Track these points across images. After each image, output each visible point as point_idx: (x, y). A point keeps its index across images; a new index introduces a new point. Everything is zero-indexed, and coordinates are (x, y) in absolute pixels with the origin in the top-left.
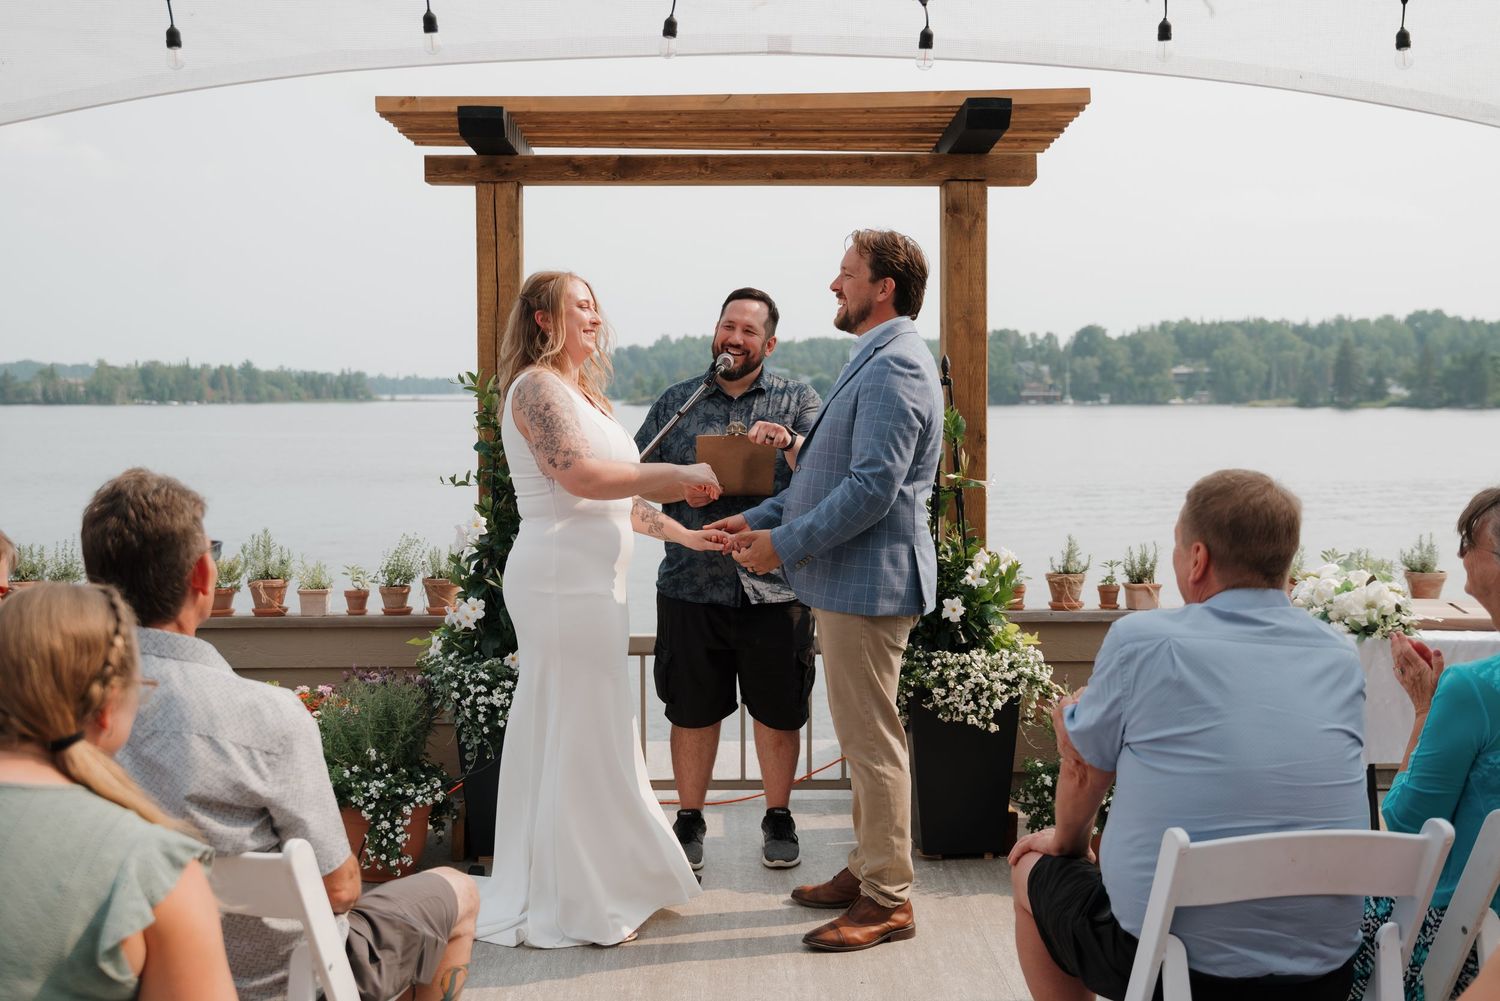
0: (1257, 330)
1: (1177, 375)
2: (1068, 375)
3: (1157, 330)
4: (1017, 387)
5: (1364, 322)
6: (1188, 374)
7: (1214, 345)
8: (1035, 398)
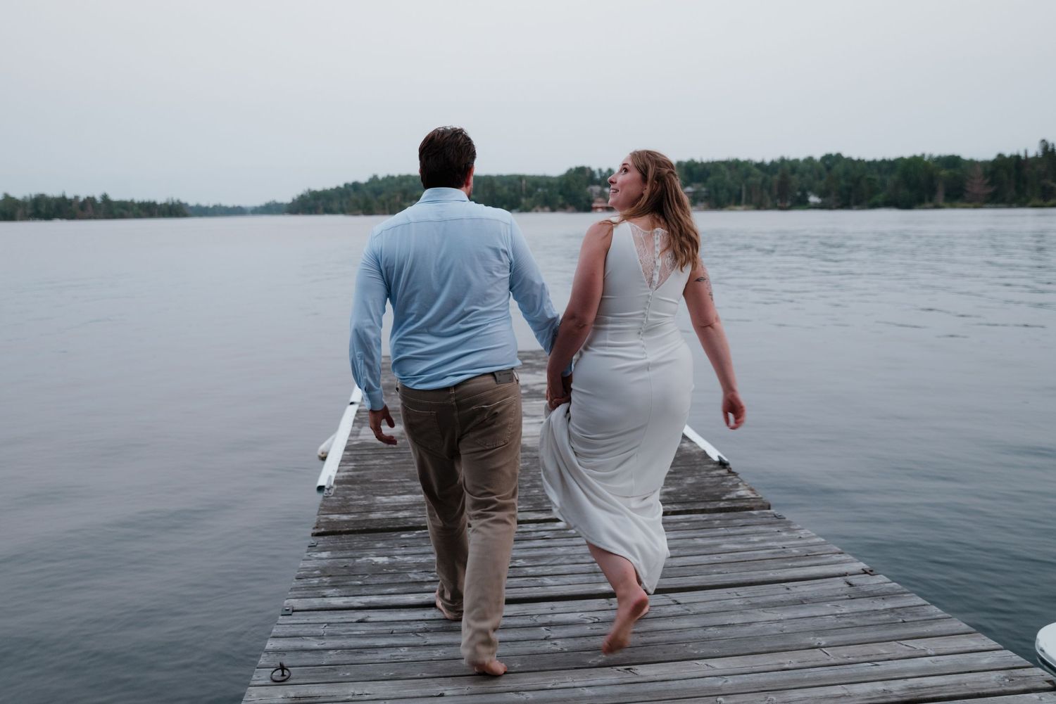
0: (734, 165)
4: (590, 201)
5: (797, 161)
6: (694, 193)
7: (708, 174)
8: (602, 208)
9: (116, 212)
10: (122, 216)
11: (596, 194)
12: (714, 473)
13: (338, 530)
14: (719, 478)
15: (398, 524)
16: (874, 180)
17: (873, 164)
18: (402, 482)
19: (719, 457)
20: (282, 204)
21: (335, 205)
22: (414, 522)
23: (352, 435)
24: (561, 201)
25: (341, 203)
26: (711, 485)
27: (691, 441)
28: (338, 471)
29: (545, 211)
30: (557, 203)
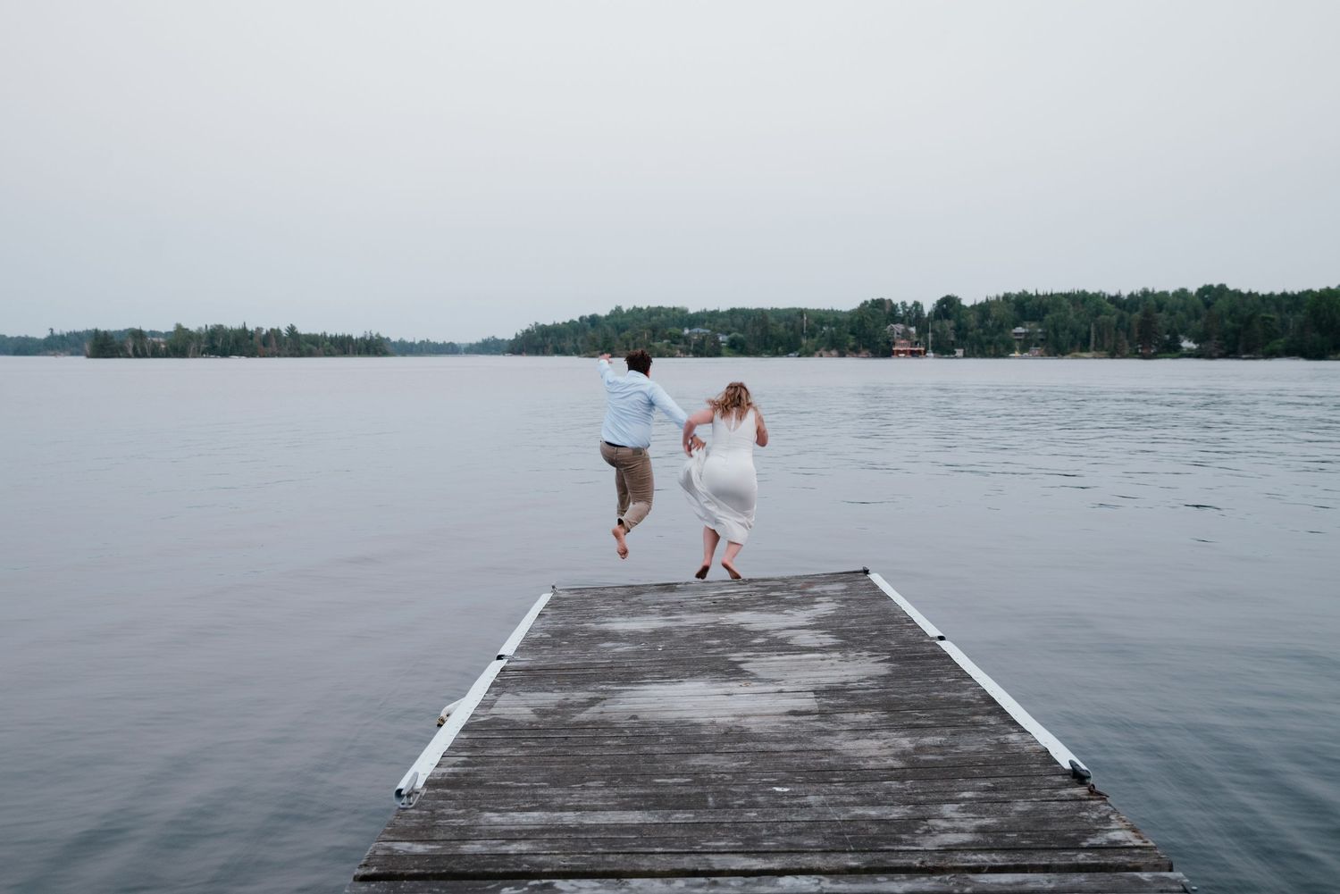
0: (1080, 299)
1: (1016, 334)
2: (930, 334)
3: (1001, 300)
4: (890, 343)
5: (1165, 293)
6: (1025, 333)
7: (1046, 311)
8: (904, 352)
9: (304, 348)
10: (310, 354)
11: (898, 334)
12: (1064, 792)
13: (399, 872)
14: (1073, 804)
15: (505, 866)
16: (1272, 320)
17: (1269, 299)
18: (536, 787)
19: (1071, 763)
20: (503, 340)
21: (569, 344)
22: (532, 864)
23: (481, 706)
24: (852, 344)
25: (575, 341)
26: (1061, 817)
27: (1023, 731)
28: (438, 766)
29: (831, 356)
30: (847, 346)
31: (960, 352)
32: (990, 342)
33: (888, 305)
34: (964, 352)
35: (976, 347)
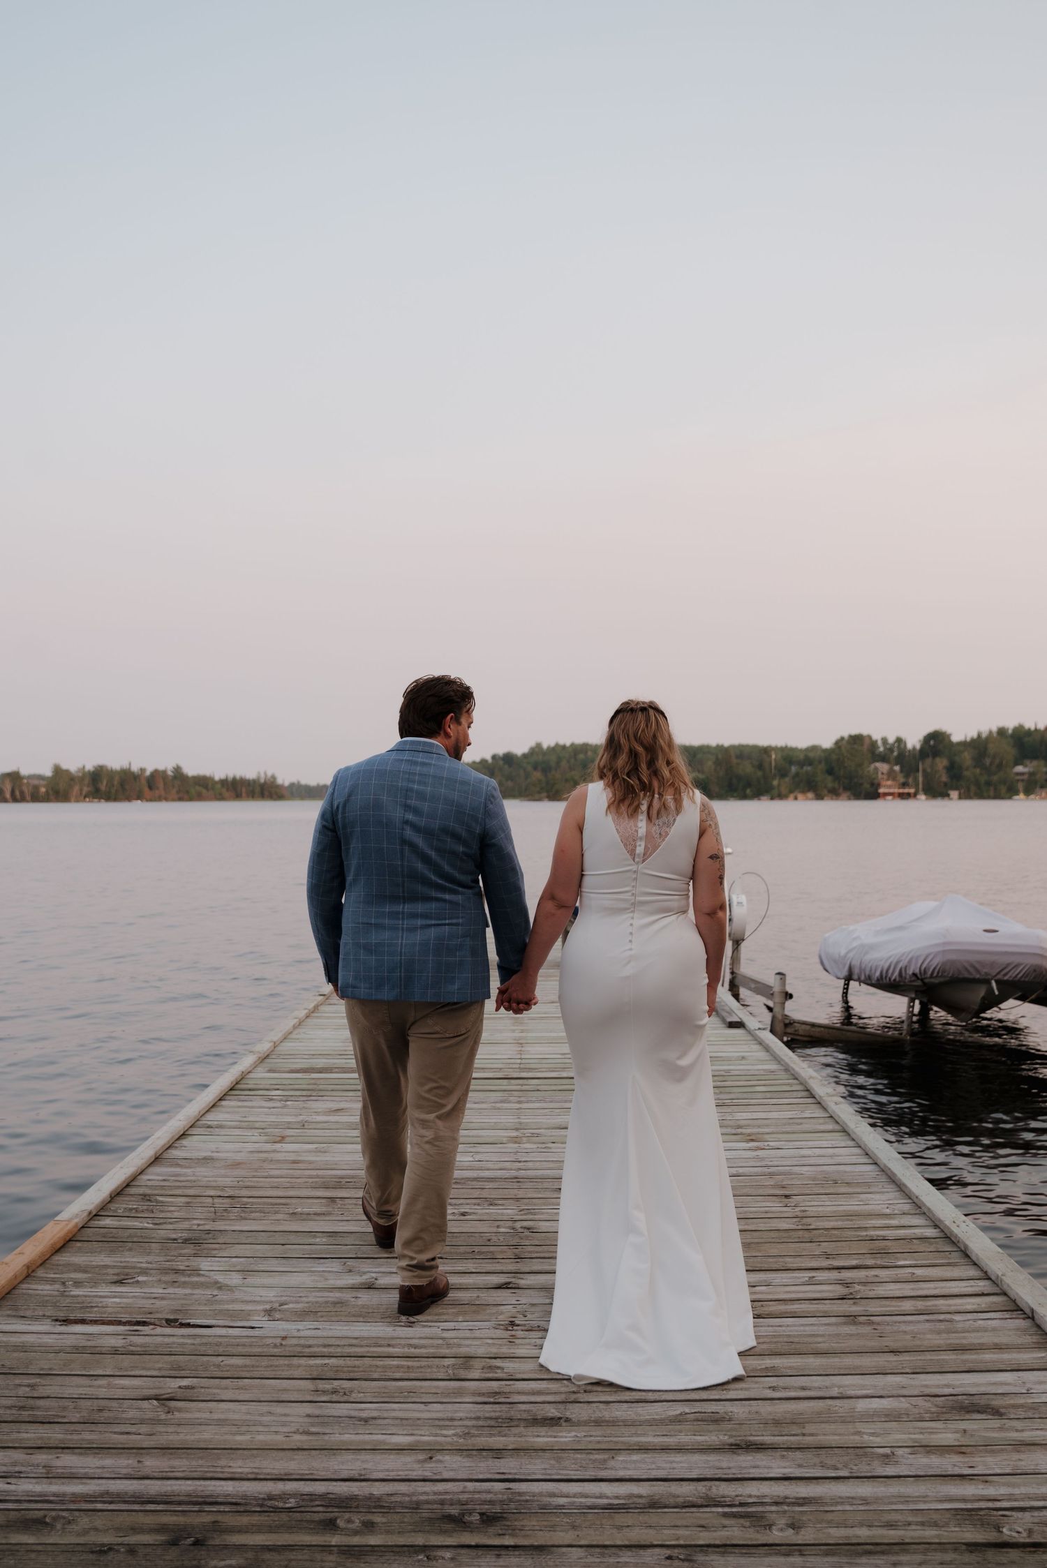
1: (1018, 774)
2: (920, 775)
3: (995, 735)
4: (875, 784)
8: (892, 794)
9: (193, 791)
10: (199, 797)
11: (883, 774)
24: (830, 785)
29: (807, 799)
30: (825, 787)
31: (954, 794)
32: (988, 784)
33: (867, 742)
34: (960, 794)
35: (973, 788)
